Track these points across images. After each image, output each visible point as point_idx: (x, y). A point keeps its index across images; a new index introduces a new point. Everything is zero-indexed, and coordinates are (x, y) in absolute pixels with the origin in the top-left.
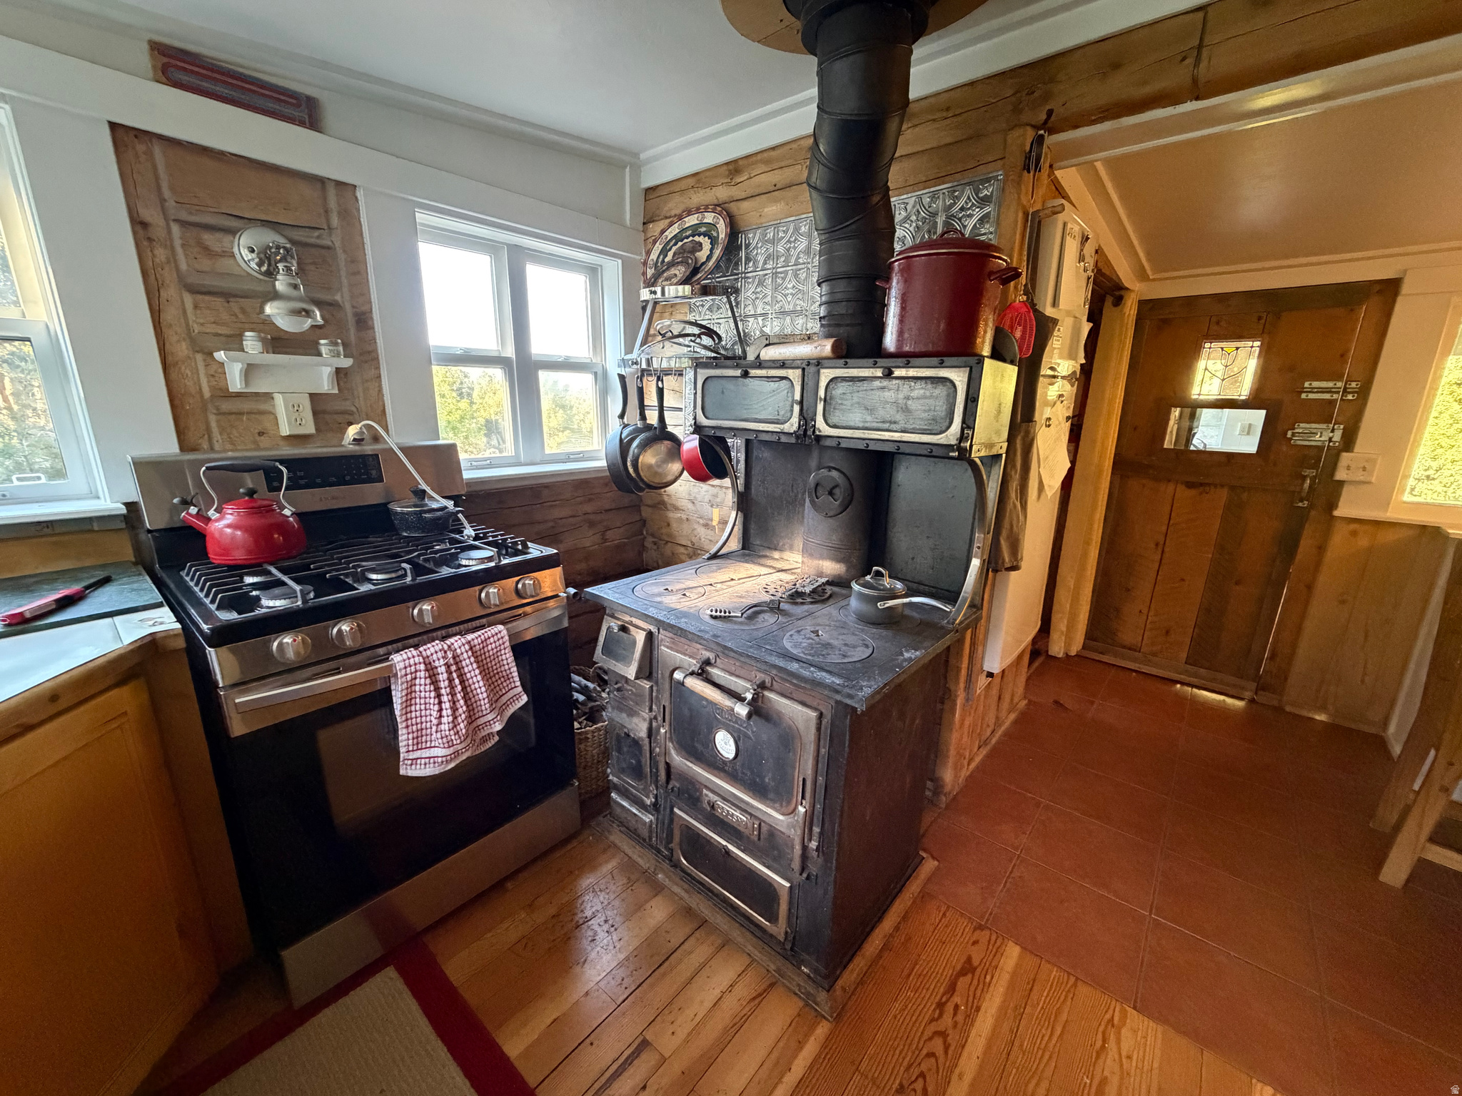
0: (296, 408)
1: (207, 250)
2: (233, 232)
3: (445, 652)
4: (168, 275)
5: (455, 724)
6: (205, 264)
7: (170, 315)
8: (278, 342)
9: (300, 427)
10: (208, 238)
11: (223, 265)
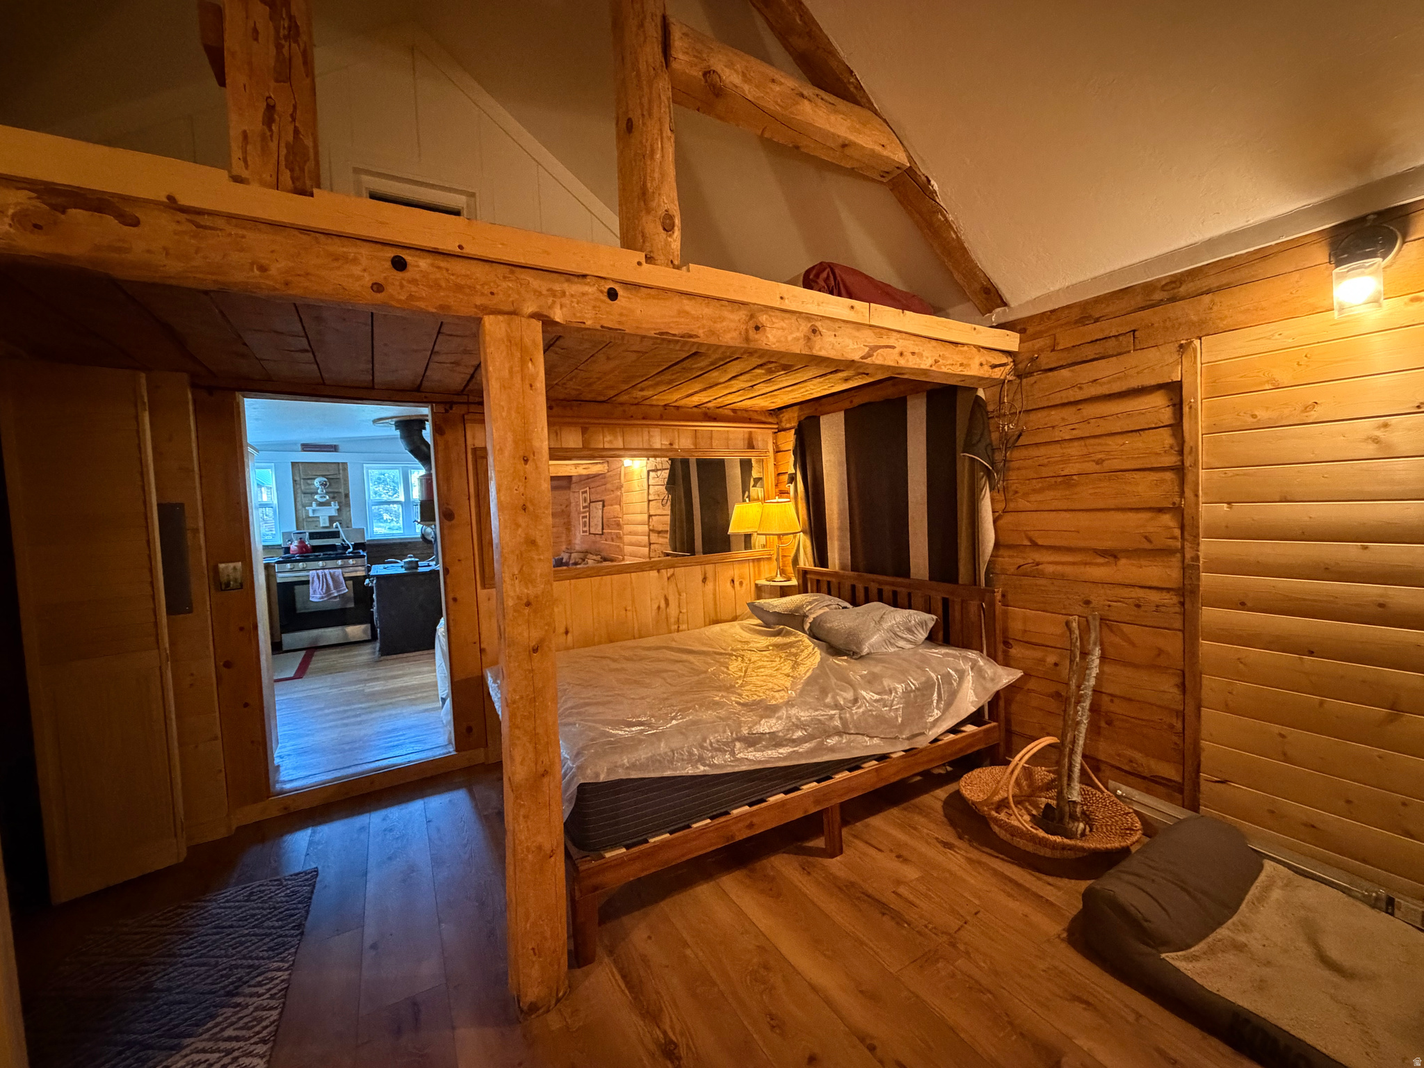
0: (325, 520)
1: (309, 484)
2: (314, 479)
3: (322, 573)
4: (299, 491)
5: (322, 589)
6: (307, 487)
7: (299, 499)
8: (321, 504)
9: (326, 524)
10: (309, 481)
11: (312, 487)
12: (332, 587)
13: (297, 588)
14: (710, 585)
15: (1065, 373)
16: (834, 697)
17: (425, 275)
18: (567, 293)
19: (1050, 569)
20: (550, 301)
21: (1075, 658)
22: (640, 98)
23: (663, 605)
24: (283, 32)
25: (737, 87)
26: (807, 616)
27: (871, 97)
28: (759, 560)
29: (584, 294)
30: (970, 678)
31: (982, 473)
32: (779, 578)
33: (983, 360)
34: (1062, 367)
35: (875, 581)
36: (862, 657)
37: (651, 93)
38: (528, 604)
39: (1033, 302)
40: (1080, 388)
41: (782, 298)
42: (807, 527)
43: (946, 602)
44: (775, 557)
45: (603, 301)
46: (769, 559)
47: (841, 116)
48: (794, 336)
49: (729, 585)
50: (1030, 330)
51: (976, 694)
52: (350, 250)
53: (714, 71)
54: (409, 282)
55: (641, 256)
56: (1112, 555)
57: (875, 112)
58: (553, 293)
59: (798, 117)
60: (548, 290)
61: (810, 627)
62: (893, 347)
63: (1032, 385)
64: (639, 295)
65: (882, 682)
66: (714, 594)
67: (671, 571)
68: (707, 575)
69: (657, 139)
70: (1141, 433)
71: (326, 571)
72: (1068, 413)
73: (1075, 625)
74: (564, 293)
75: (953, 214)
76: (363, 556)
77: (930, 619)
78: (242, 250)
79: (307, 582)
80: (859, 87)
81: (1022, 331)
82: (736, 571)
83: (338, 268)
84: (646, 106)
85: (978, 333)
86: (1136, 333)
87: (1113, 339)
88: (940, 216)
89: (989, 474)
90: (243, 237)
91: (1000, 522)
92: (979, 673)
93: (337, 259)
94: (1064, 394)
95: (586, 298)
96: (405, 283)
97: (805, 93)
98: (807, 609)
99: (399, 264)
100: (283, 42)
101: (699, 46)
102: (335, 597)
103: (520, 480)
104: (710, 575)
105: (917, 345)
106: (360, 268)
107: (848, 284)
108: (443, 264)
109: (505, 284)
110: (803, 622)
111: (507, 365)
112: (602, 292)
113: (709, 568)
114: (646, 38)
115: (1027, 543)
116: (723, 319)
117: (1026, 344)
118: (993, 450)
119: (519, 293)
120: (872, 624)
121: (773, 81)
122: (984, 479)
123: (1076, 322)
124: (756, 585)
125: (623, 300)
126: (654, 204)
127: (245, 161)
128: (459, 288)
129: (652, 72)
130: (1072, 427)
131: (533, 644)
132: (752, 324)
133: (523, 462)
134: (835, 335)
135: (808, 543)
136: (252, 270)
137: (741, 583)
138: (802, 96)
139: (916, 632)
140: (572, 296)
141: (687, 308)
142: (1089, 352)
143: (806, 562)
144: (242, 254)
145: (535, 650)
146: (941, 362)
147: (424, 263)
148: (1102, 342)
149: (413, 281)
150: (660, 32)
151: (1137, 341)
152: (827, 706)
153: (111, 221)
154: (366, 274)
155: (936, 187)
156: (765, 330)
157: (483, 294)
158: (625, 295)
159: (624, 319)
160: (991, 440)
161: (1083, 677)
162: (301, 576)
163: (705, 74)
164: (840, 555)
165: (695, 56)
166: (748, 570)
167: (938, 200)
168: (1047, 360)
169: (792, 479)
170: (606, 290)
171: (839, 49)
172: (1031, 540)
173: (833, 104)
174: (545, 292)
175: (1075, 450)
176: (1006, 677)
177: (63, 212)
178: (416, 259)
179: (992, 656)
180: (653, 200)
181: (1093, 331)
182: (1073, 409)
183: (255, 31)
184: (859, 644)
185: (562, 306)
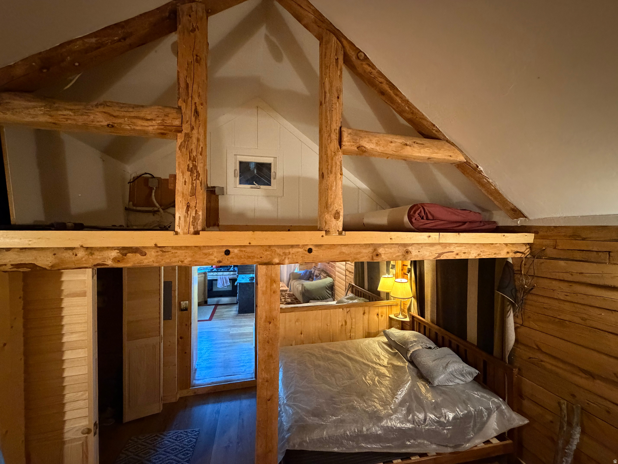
5: (221, 283)
12: (225, 283)
13: (214, 282)
14: (366, 316)
15: (562, 263)
16: (413, 416)
17: (237, 255)
18: (291, 253)
19: (549, 366)
20: (283, 258)
21: (563, 427)
22: (327, 166)
23: (344, 323)
24: (194, 178)
25: (373, 149)
26: (409, 351)
27: (445, 134)
28: (391, 305)
29: (298, 252)
30: (494, 416)
31: (508, 303)
32: (400, 316)
33: (509, 250)
34: (560, 259)
35: (448, 335)
36: (433, 387)
37: (332, 163)
38: (267, 381)
39: (543, 219)
40: (572, 275)
41: (391, 239)
42: (415, 295)
43: (485, 363)
44: (399, 304)
45: (306, 254)
46: (397, 305)
47: (427, 148)
48: (397, 255)
49: (376, 317)
50: (541, 233)
51: (498, 426)
52: (211, 251)
53: (362, 146)
54: (231, 258)
55: (323, 233)
56: (592, 376)
57: (448, 141)
58: (284, 253)
59: (404, 154)
60: (283, 253)
61: (411, 356)
62: (453, 252)
63: (541, 263)
64: (322, 248)
65: (441, 410)
66: (369, 320)
67: (348, 309)
68: (366, 311)
69: (334, 182)
70: (613, 312)
71: (223, 276)
72: (563, 286)
73: (564, 406)
74: (290, 253)
75: (491, 179)
76: (236, 271)
77: (475, 372)
78: (175, 257)
79: (217, 280)
80: (438, 131)
81: (536, 233)
82: (380, 310)
83: (206, 258)
84: (330, 169)
85: (506, 237)
86: (611, 253)
87: (595, 253)
88: (484, 180)
89: (513, 305)
90: (176, 253)
91: (519, 330)
92: (501, 413)
93: (206, 255)
94: (561, 274)
95: (299, 254)
96: (229, 259)
97: (408, 143)
98: (410, 346)
99: (227, 253)
100: (194, 182)
101: (356, 137)
102: (225, 286)
103: (267, 331)
104: (367, 311)
105: (466, 248)
106: (213, 257)
107: (432, 212)
108: (243, 249)
109: (266, 253)
110: (407, 353)
111: (265, 285)
112: (305, 250)
113: (367, 309)
114: (331, 141)
115: (535, 347)
116: (360, 253)
117: (538, 240)
118: (516, 291)
119: (271, 255)
120: (441, 368)
121: (391, 142)
122: (510, 306)
123: (570, 236)
124: (389, 317)
125: (315, 252)
126: (331, 209)
127: (179, 226)
128: (249, 257)
129: (333, 154)
130: (566, 294)
131: (268, 398)
132: (375, 253)
133: (268, 323)
134: (419, 252)
135: (416, 304)
136: (179, 262)
137: (382, 316)
138: (406, 145)
139: (466, 377)
140: (293, 254)
141: (344, 251)
142: (578, 255)
143: (414, 311)
144: (176, 259)
145: (269, 400)
146: (482, 254)
147: (236, 251)
148: (587, 252)
149: (232, 258)
150: (338, 135)
151: (611, 258)
152: (409, 421)
153: (138, 255)
154: (215, 258)
155: (482, 169)
156: (381, 255)
157: (257, 258)
158: (315, 249)
159: (315, 259)
160: (515, 286)
161: (568, 442)
162: (215, 278)
163: (358, 148)
164: (431, 315)
165: (354, 142)
166: (385, 310)
167: (483, 174)
168: (550, 252)
169: (409, 271)
170: (307, 250)
171: (428, 117)
172: (537, 346)
173: (423, 144)
174: (282, 254)
175: (567, 306)
176: (518, 421)
177: (126, 256)
178: (233, 249)
179: (511, 405)
180: (330, 208)
181: (583, 245)
182: (566, 284)
183: (185, 182)
184: (433, 378)
185: (288, 258)
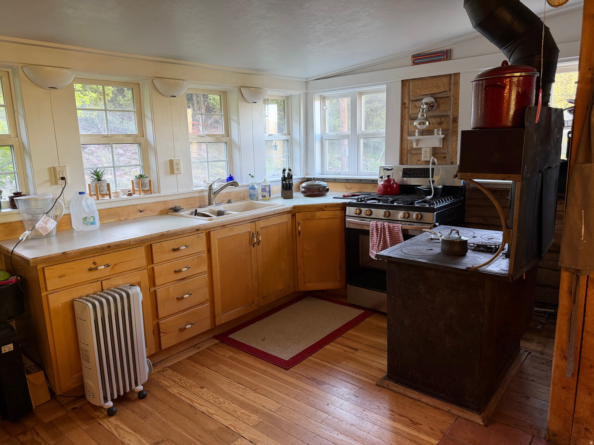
0: (426, 152)
1: (416, 107)
3: (382, 225)
4: (407, 116)
6: (415, 111)
7: (405, 127)
9: (426, 158)
10: (417, 103)
79: (368, 233)
